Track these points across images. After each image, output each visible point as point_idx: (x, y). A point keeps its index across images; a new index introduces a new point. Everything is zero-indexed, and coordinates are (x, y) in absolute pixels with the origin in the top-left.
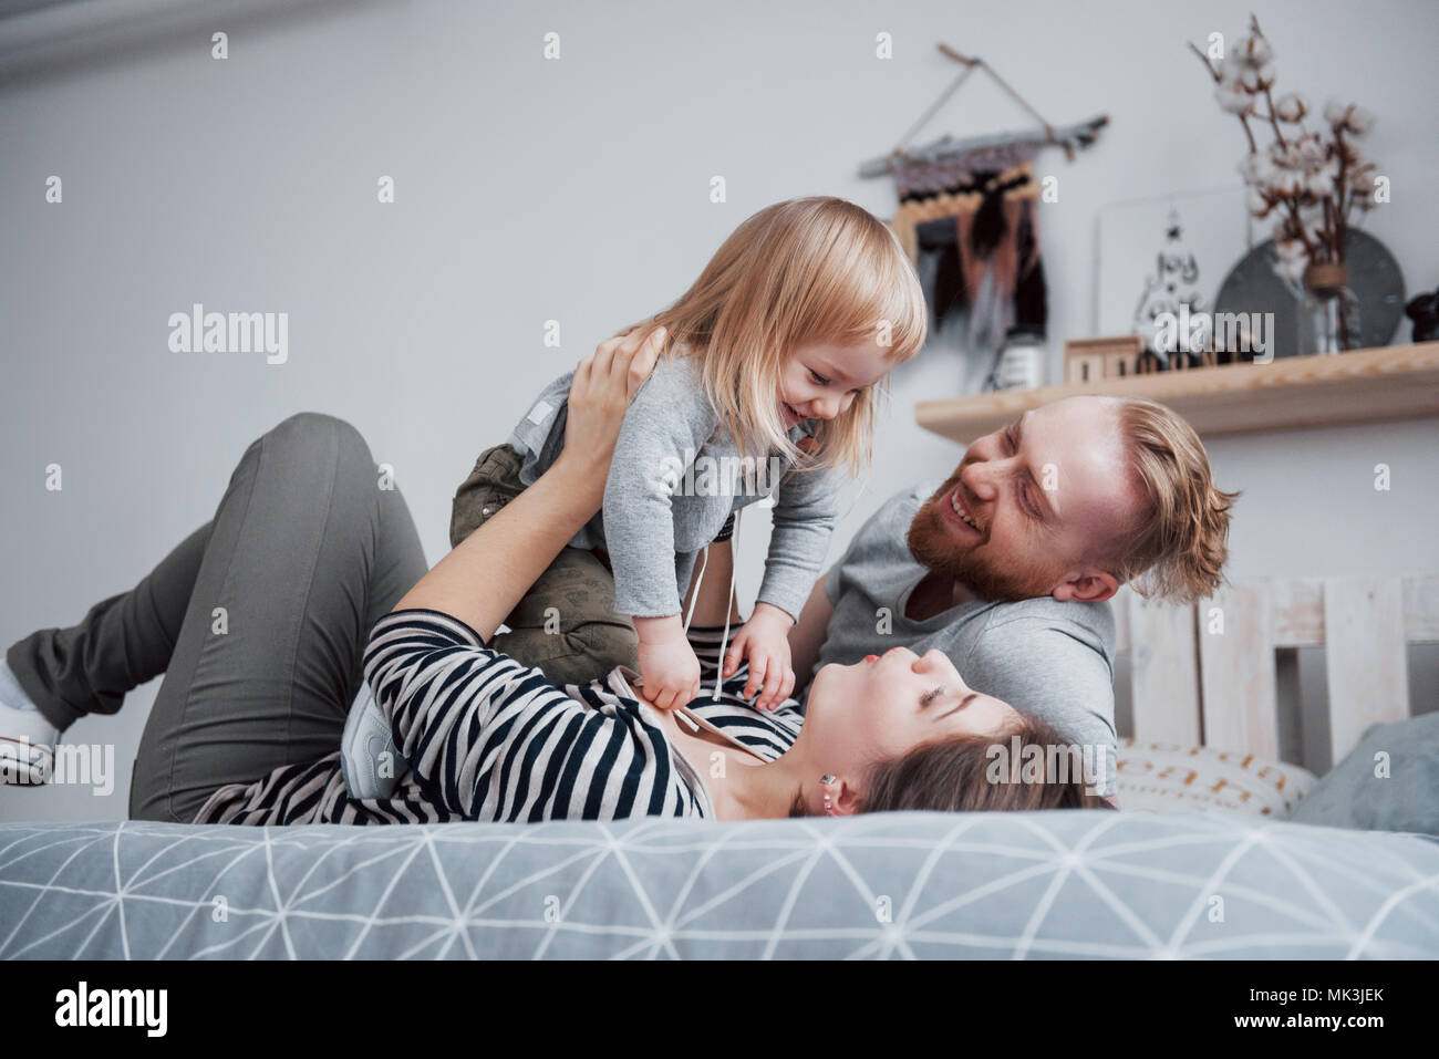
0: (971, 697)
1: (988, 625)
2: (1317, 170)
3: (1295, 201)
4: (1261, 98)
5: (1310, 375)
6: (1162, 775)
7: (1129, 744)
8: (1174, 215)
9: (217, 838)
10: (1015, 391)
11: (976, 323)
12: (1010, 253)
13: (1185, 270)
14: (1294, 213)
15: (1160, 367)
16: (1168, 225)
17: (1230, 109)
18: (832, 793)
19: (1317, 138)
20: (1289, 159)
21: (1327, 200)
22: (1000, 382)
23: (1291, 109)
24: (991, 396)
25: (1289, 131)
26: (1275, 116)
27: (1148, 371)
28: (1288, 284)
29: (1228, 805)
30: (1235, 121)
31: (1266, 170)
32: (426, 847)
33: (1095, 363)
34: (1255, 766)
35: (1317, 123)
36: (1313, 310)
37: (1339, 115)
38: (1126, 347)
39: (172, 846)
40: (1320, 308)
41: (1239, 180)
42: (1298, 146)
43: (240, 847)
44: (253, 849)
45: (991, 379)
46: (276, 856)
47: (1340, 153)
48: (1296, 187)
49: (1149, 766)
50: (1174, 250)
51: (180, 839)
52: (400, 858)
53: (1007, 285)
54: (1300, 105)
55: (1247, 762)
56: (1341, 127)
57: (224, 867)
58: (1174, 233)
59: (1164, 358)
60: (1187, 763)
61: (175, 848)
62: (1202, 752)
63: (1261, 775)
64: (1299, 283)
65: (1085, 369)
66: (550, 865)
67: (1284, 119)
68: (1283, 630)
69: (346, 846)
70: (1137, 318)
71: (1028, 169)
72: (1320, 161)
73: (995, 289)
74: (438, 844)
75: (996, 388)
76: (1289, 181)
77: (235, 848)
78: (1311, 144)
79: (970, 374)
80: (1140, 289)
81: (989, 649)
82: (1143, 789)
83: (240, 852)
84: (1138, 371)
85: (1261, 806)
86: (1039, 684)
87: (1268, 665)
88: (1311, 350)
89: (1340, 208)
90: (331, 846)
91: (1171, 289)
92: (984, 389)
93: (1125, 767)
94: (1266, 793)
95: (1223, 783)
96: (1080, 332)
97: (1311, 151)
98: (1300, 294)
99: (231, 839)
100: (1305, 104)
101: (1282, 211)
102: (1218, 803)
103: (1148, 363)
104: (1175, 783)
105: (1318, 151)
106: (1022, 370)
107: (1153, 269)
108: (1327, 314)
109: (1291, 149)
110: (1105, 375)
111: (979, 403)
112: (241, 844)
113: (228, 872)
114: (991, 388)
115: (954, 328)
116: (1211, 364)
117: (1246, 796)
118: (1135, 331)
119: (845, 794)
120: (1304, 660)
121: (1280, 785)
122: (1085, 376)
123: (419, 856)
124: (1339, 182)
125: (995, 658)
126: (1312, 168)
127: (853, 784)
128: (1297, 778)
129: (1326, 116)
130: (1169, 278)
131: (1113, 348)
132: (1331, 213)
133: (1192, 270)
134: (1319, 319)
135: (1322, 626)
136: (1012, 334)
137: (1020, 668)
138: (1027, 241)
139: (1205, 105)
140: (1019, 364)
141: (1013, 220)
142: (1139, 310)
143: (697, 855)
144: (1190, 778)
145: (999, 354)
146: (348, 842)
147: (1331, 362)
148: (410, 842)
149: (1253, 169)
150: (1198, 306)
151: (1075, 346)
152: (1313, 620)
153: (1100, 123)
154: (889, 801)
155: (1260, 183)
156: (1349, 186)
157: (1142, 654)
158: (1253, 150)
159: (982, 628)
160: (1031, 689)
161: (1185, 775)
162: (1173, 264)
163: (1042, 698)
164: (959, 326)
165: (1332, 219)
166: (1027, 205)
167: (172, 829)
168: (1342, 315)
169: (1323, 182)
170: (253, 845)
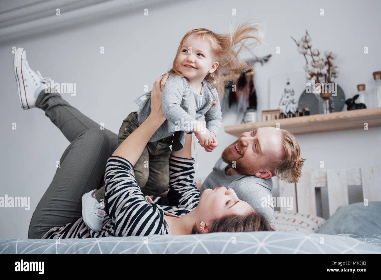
0: (238, 201)
1: (241, 183)
2: (323, 68)
3: (318, 76)
4: (309, 50)
5: (322, 119)
6: (287, 220)
7: (279, 213)
8: (288, 79)
9: (43, 243)
10: (250, 123)
11: (239, 106)
12: (248, 88)
13: (291, 93)
14: (317, 78)
15: (285, 117)
16: (287, 81)
17: (301, 53)
18: (202, 226)
19: (323, 60)
20: (316, 65)
21: (325, 75)
22: (245, 121)
23: (316, 53)
24: (243, 125)
25: (316, 58)
26: (312, 55)
27: (282, 118)
28: (317, 96)
29: (304, 228)
30: (302, 56)
31: (310, 68)
32: (97, 244)
33: (269, 116)
34: (311, 217)
35: (323, 56)
36: (323, 103)
37: (328, 54)
38: (277, 112)
39: (31, 245)
40: (325, 102)
41: (304, 70)
42: (318, 62)
43: (49, 245)
44: (53, 245)
45: (243, 120)
46: (58, 247)
47: (329, 64)
48: (318, 72)
49: (284, 218)
50: (288, 88)
51: (34, 243)
52: (90, 247)
53: (247, 97)
54: (318, 52)
55: (308, 216)
56: (329, 57)
57: (45, 250)
58: (288, 83)
59: (286, 114)
60: (293, 217)
61: (32, 246)
62: (297, 214)
63: (312, 220)
64: (319, 96)
65: (267, 117)
66: (129, 248)
67: (314, 55)
68: (317, 183)
69: (76, 244)
70: (280, 105)
71: (252, 67)
72: (324, 66)
73: (244, 98)
74: (100, 243)
75: (245, 122)
76: (316, 71)
77: (48, 245)
78: (321, 62)
79: (238, 119)
80: (280, 97)
81: (241, 189)
82: (282, 224)
83: (49, 246)
84: (280, 118)
85: (312, 228)
86: (255, 198)
87: (313, 191)
88: (322, 112)
89: (329, 77)
90: (73, 244)
91: (288, 97)
92: (241, 123)
93: (278, 218)
94: (313, 224)
95: (302, 222)
96: (265, 108)
97: (321, 63)
98: (320, 99)
99: (47, 243)
100: (320, 52)
101: (315, 78)
102: (301, 227)
103: (282, 116)
104: (290, 222)
105: (323, 63)
106: (251, 118)
107: (283, 92)
108: (326, 103)
109: (316, 63)
110: (272, 119)
111: (240, 126)
112: (49, 244)
113: (46, 251)
114: (243, 122)
115: (234, 107)
116: (298, 116)
117: (308, 225)
118: (279, 108)
119: (206, 227)
120: (322, 190)
121: (317, 222)
122: (267, 119)
123: (95, 246)
124: (328, 71)
125: (244, 191)
126: (322, 67)
127: (207, 225)
128: (321, 220)
129: (325, 54)
130: (287, 95)
131: (274, 112)
132: (327, 79)
133: (293, 92)
134: (324, 105)
135: (327, 182)
136: (248, 109)
137: (250, 194)
138: (252, 85)
139: (295, 52)
140: (250, 116)
141: (248, 80)
142: (280, 103)
143: (166, 244)
144: (294, 221)
145: (245, 114)
146: (77, 243)
147: (327, 116)
148: (93, 242)
149: (307, 67)
150: (295, 102)
151: (264, 112)
152: (324, 180)
153: (269, 56)
154: (216, 229)
155: (309, 71)
156: (331, 72)
157: (282, 189)
158: (307, 63)
159: (240, 184)
160: (252, 199)
161: (293, 220)
162: (288, 91)
163: (255, 201)
164: (235, 106)
165: (327, 80)
166: (252, 76)
167: (31, 240)
168: (330, 104)
169: (324, 71)
170: (52, 244)
